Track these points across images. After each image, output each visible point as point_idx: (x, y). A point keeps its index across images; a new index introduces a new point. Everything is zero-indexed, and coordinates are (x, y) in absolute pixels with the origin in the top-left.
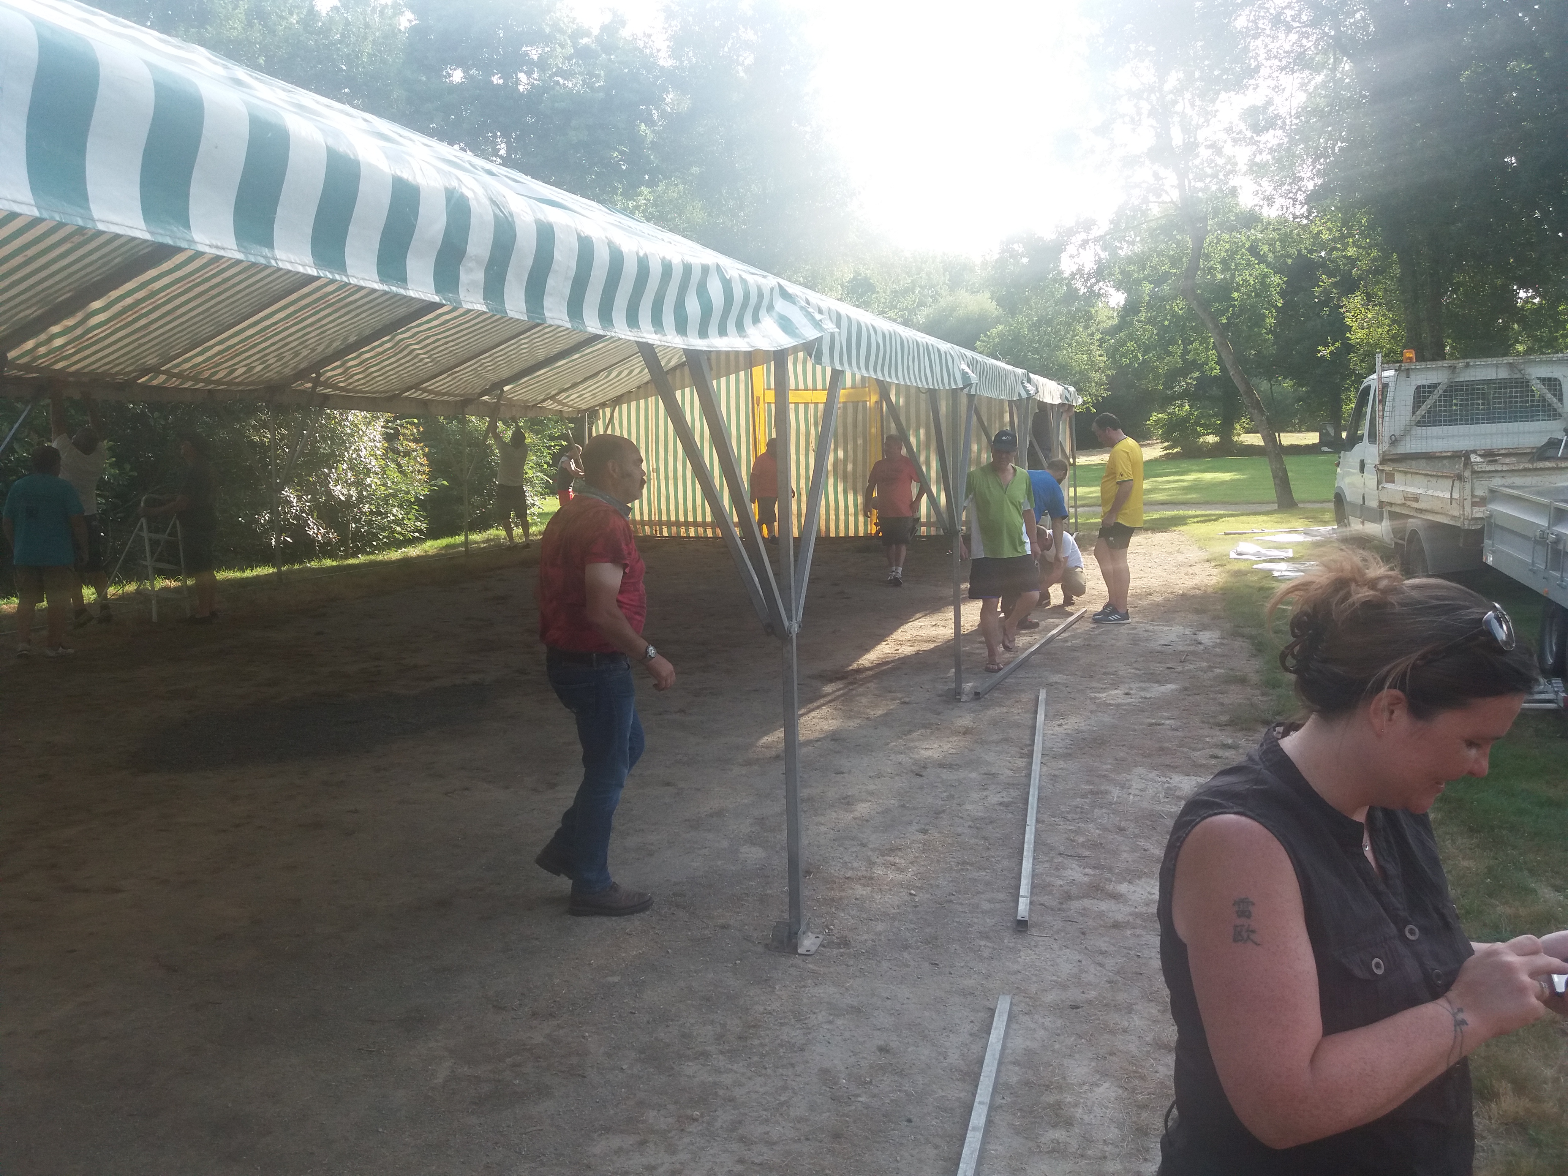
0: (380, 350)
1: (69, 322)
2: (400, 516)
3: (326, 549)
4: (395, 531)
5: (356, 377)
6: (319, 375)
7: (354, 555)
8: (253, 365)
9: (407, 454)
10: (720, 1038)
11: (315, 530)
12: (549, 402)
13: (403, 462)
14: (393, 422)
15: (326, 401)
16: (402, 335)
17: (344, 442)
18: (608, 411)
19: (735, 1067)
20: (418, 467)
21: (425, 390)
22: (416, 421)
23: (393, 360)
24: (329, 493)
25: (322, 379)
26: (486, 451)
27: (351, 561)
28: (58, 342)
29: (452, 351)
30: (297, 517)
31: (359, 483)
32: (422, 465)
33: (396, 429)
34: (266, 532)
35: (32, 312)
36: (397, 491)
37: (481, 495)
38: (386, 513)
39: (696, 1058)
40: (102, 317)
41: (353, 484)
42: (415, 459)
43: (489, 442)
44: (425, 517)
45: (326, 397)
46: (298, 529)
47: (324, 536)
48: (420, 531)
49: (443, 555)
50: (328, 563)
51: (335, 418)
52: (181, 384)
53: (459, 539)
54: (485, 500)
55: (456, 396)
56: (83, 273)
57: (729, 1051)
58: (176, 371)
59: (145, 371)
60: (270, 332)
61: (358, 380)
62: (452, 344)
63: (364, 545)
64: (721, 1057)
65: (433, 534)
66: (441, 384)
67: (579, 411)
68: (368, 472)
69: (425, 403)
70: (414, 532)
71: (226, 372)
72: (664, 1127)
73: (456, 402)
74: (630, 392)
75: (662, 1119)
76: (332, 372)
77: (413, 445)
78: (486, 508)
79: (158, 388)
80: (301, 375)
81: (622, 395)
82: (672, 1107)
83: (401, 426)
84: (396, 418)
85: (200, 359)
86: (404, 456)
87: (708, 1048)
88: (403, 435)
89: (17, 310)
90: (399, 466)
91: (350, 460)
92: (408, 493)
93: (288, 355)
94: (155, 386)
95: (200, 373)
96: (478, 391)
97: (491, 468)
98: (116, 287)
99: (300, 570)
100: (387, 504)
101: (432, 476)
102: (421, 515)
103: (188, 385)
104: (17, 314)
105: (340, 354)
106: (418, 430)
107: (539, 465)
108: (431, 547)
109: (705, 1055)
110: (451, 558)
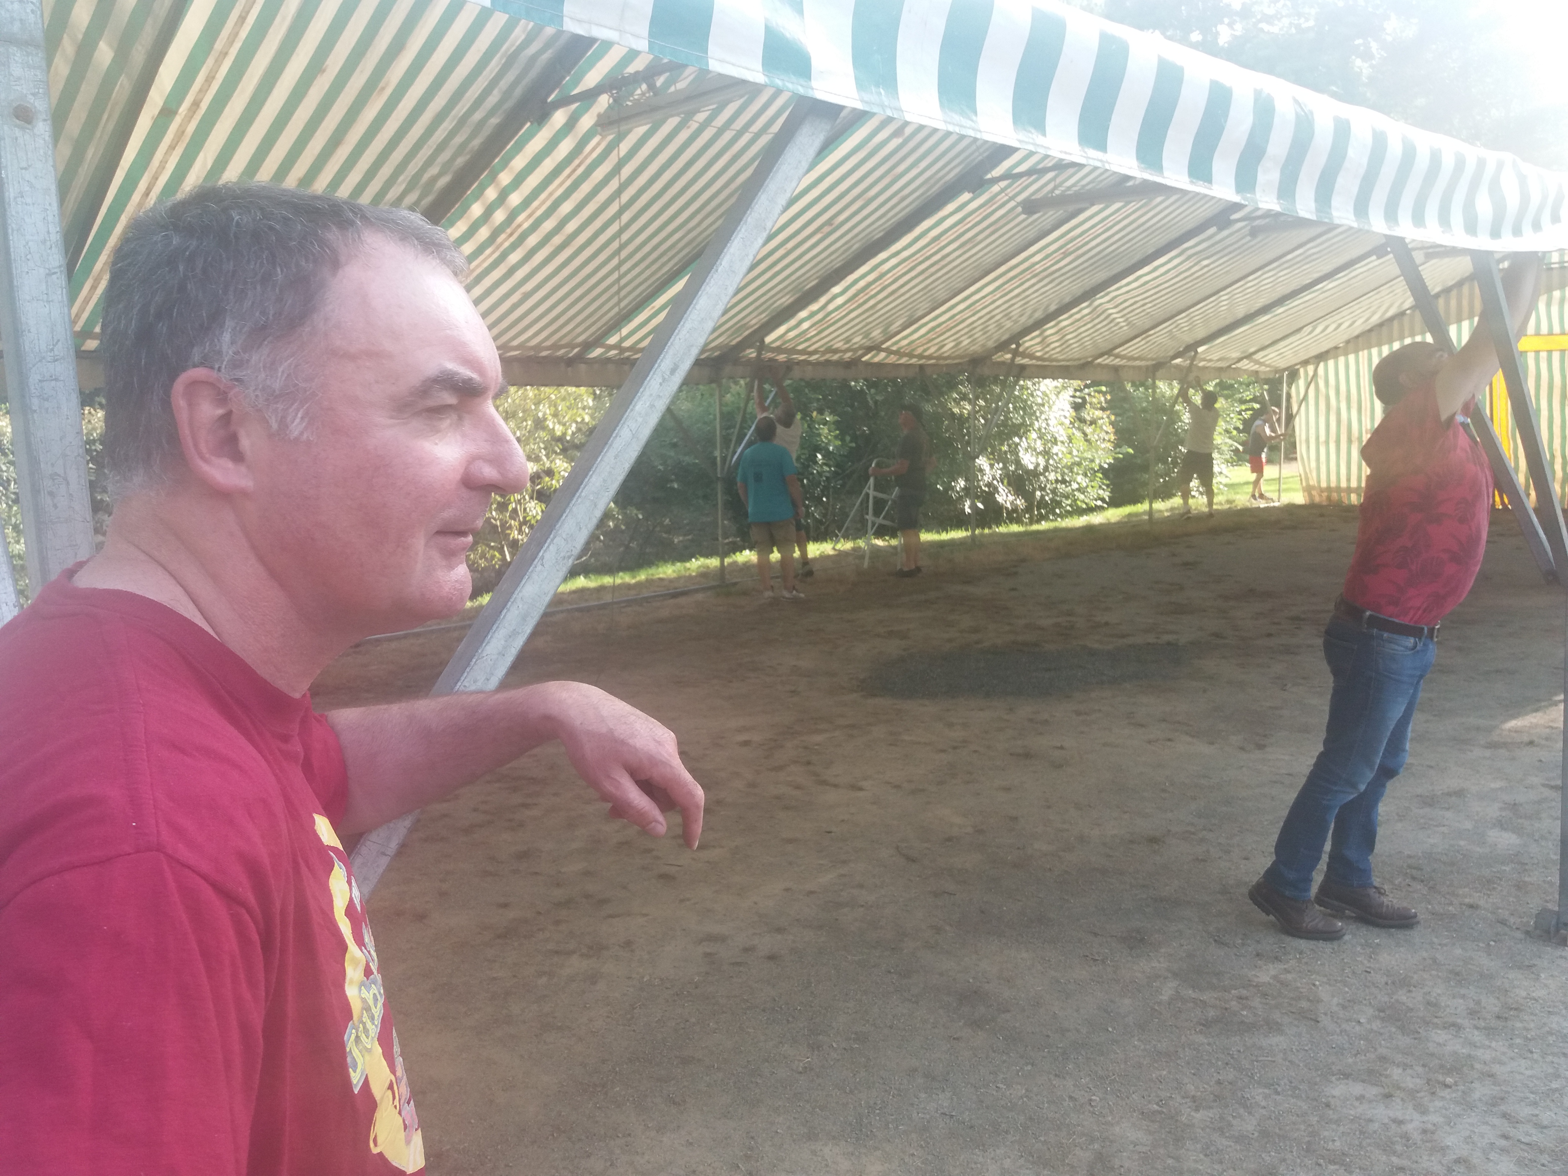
0: (1078, 316)
1: (814, 307)
2: (1085, 485)
3: (1014, 516)
4: (1078, 499)
5: (1053, 346)
6: (1018, 345)
7: (1038, 521)
8: (962, 339)
9: (1093, 422)
10: (1473, 1013)
11: (1005, 497)
12: (1245, 361)
13: (1089, 430)
14: (1081, 390)
15: (1022, 372)
16: (1101, 300)
17: (1035, 412)
18: (1311, 369)
19: (1494, 1044)
20: (1103, 435)
21: (1117, 356)
22: (1104, 389)
23: (1089, 326)
24: (1018, 462)
25: (1021, 349)
26: (1174, 417)
27: (1035, 527)
28: (805, 325)
29: (1148, 313)
30: (989, 485)
31: (1046, 453)
32: (1107, 433)
33: (1084, 399)
34: (961, 499)
35: (786, 300)
36: (1081, 458)
37: (1165, 462)
38: (1070, 482)
39: (1445, 1028)
40: (840, 301)
41: (1040, 453)
42: (1101, 428)
43: (1177, 407)
44: (1108, 486)
45: (1023, 367)
46: (989, 497)
47: (1012, 503)
48: (1103, 500)
49: (1126, 523)
50: (1015, 528)
51: (1028, 389)
52: (898, 360)
53: (1142, 507)
54: (1169, 469)
55: (1148, 360)
56: (828, 260)
57: (1485, 1028)
58: (894, 348)
59: (869, 349)
60: (978, 306)
61: (1053, 349)
62: (1150, 305)
63: (1047, 513)
64: (1476, 1032)
65: (1115, 502)
66: (1132, 349)
67: (1276, 371)
68: (1055, 442)
69: (1116, 369)
70: (1096, 500)
71: (936, 347)
72: (1411, 1086)
73: (1147, 367)
74: (1336, 348)
75: (1408, 1078)
76: (1030, 342)
77: (1099, 413)
78: (1170, 477)
79: (880, 365)
80: (1002, 346)
81: (1327, 352)
82: (1420, 1069)
83: (1089, 395)
84: (1086, 386)
85: (916, 336)
86: (1091, 424)
87: (1459, 1021)
88: (1090, 404)
89: (775, 299)
90: (1085, 435)
91: (1040, 429)
92: (1092, 461)
93: (992, 327)
94: (875, 363)
95: (914, 350)
96: (1171, 353)
97: (1177, 435)
98: (851, 272)
99: (990, 535)
100: (1072, 472)
101: (1117, 445)
102: (1103, 484)
103: (904, 360)
104: (775, 302)
105: (1039, 324)
106: (1106, 399)
107: (1227, 431)
108: (1114, 515)
109: (1458, 1027)
110: (1134, 526)
